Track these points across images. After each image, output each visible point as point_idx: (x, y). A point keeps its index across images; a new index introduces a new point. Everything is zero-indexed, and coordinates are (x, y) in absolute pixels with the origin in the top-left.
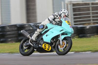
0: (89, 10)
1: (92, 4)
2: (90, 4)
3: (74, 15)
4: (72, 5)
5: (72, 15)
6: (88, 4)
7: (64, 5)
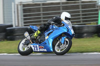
0: (39, 11)
1: (43, 4)
2: (41, 5)
3: (24, 16)
4: (22, 6)
5: (22, 16)
6: (39, 5)
7: (14, 6)
